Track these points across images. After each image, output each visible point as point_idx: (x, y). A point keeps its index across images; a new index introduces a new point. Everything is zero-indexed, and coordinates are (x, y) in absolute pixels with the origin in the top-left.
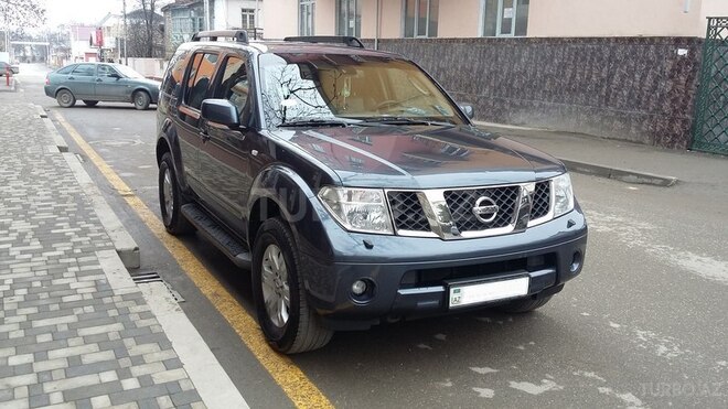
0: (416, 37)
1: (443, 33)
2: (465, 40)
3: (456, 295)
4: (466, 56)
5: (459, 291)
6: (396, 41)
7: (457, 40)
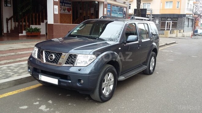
5: (41, 76)
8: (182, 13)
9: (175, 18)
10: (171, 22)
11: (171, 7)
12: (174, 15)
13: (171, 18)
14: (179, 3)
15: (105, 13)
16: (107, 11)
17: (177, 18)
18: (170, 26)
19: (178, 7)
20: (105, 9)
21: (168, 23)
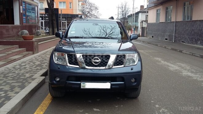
0: (186, 20)
1: (194, 19)
2: (200, 21)
3: (83, 85)
4: (200, 26)
5: (84, 84)
6: (180, 22)
7: (198, 21)
8: (74, 13)
9: (69, 18)
10: (66, 22)
11: (65, 8)
12: (68, 15)
13: (65, 18)
14: (72, 4)
15: (21, 12)
16: (23, 9)
17: (71, 18)
18: (65, 25)
19: (71, 8)
20: (21, 7)
21: (63, 22)
